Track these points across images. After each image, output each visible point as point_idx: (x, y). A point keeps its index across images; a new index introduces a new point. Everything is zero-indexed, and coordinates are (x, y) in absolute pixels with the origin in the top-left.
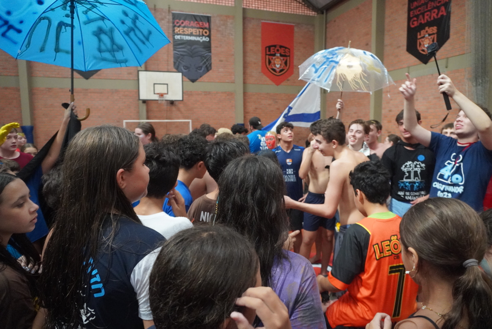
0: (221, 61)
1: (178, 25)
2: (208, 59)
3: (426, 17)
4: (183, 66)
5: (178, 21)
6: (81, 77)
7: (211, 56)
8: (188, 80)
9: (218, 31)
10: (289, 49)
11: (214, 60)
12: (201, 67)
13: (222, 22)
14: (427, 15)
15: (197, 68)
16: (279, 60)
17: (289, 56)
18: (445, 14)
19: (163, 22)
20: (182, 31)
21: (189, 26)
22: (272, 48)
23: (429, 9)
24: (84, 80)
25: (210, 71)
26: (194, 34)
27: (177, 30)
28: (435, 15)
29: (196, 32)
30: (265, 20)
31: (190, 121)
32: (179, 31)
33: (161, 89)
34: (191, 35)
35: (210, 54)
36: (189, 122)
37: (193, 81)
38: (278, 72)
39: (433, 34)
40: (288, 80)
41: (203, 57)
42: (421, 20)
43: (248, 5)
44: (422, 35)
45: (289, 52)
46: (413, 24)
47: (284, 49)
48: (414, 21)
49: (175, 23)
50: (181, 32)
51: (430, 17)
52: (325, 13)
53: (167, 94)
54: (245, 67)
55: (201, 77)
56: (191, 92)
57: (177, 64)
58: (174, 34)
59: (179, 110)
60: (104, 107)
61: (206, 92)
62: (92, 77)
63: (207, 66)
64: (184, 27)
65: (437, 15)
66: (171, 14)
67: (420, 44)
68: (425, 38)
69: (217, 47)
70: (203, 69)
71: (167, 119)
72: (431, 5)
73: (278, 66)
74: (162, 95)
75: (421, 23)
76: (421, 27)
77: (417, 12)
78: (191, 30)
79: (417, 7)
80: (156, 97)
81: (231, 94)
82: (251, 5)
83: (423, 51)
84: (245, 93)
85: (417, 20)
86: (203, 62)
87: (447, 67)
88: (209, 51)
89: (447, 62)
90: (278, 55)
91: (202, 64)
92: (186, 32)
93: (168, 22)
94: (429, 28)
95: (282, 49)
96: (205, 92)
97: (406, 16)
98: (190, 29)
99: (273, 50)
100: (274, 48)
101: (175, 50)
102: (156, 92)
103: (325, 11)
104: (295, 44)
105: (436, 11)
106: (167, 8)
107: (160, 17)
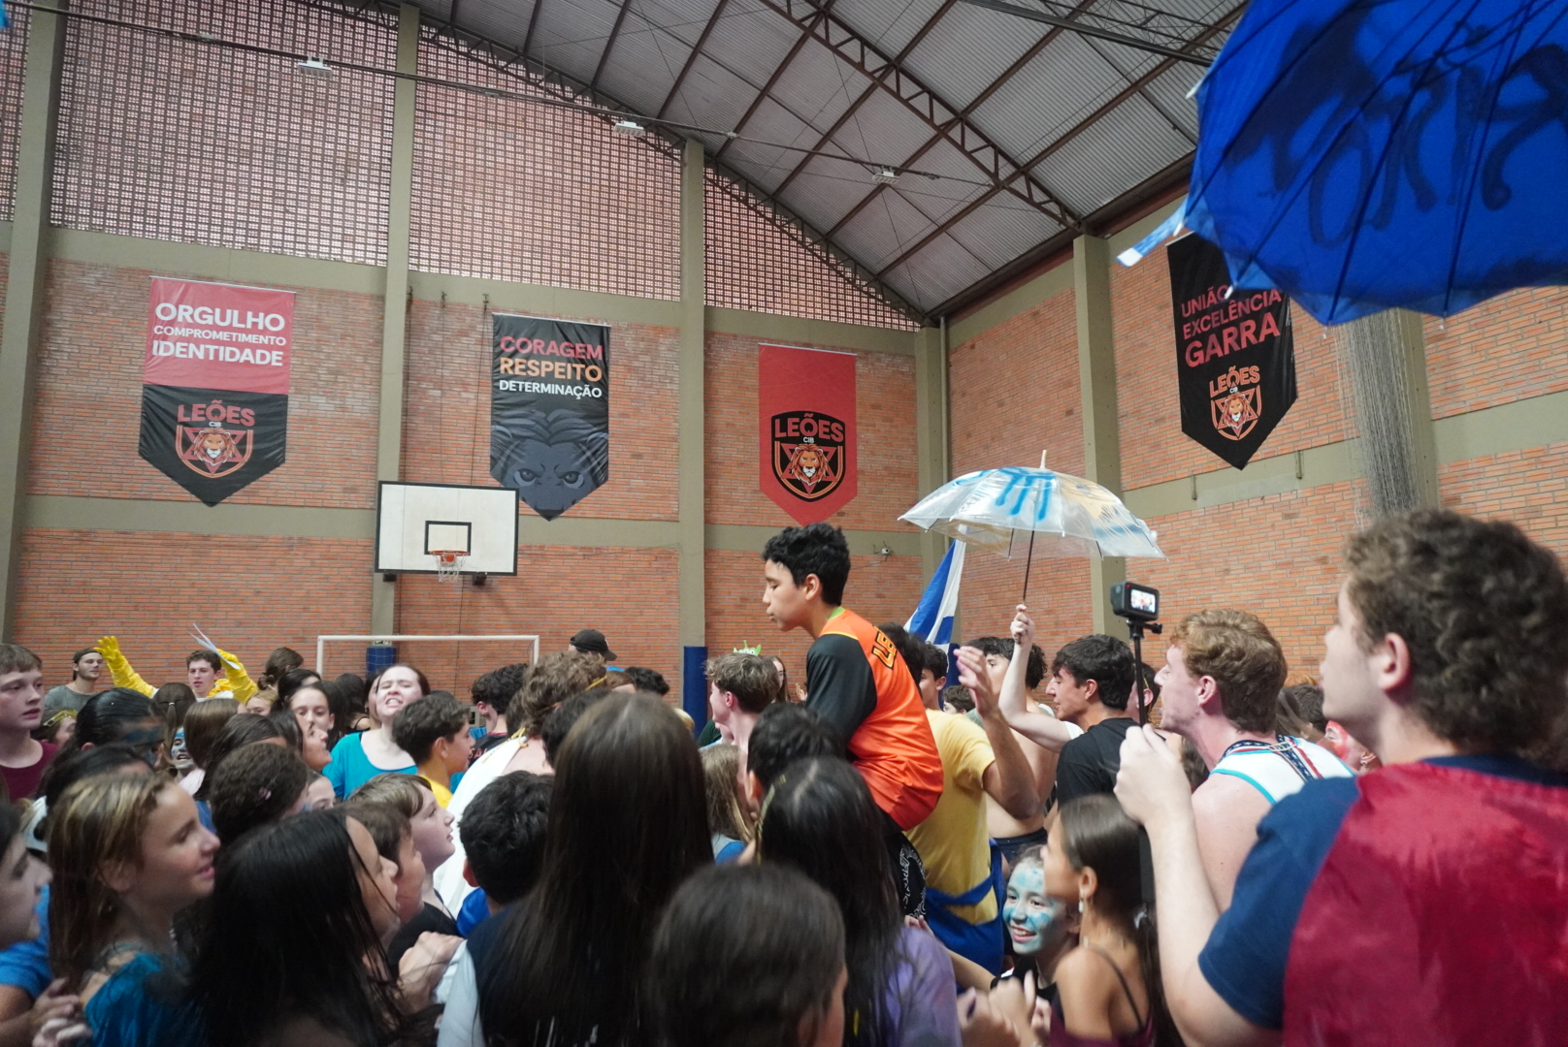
0: (638, 456)
1: (511, 349)
2: (597, 450)
3: (1227, 341)
4: (521, 471)
5: (509, 338)
6: (193, 498)
7: (607, 441)
8: (533, 512)
9: (630, 369)
10: (843, 424)
11: (617, 455)
12: (578, 474)
13: (642, 345)
14: (1230, 335)
15: (563, 477)
16: (812, 454)
17: (843, 444)
18: (1277, 333)
19: (464, 340)
20: (523, 367)
21: (542, 353)
22: (790, 421)
23: (1232, 318)
24: (204, 506)
25: (604, 486)
26: (557, 376)
27: (505, 364)
28: (1250, 334)
29: (563, 370)
30: (770, 341)
31: (536, 638)
32: (513, 367)
33: (447, 539)
34: (549, 378)
35: (603, 435)
36: (532, 641)
37: (549, 515)
38: (810, 490)
39: (1252, 385)
40: (842, 514)
41: (584, 443)
42: (1213, 347)
43: (720, 298)
44: (1222, 390)
45: (843, 432)
46: (1194, 359)
47: (828, 423)
48: (1195, 349)
49: (503, 346)
50: (517, 372)
51: (1238, 341)
52: (942, 326)
53: (468, 553)
54: (709, 475)
55: (574, 503)
56: (542, 547)
57: (501, 464)
58: (496, 375)
59: (500, 603)
60: (258, 593)
61: (591, 548)
62: (226, 500)
63: (593, 470)
64: (527, 357)
65: (1257, 334)
66: (490, 320)
67: (1219, 414)
68: (1230, 397)
69: (624, 415)
70: (581, 478)
71: (459, 633)
72: (1236, 308)
73: (810, 473)
74: (449, 557)
75: (1214, 357)
76: (1217, 366)
77: (1200, 327)
78: (547, 366)
79: (1199, 314)
80: (431, 563)
81: (666, 556)
82: (727, 299)
83: (1229, 430)
84: (709, 553)
85: (1204, 348)
86: (584, 458)
87: (1300, 478)
88: (602, 427)
89: (1300, 462)
90: (811, 440)
91: (578, 463)
92: (534, 371)
93: (481, 342)
94: (1237, 369)
95: (822, 422)
96: (583, 548)
97: (1171, 335)
98: (544, 363)
99: (796, 427)
100: (797, 420)
101: (499, 424)
102: (431, 548)
103: (942, 320)
104: (859, 411)
105: (1252, 323)
106: (482, 305)
107: (457, 326)
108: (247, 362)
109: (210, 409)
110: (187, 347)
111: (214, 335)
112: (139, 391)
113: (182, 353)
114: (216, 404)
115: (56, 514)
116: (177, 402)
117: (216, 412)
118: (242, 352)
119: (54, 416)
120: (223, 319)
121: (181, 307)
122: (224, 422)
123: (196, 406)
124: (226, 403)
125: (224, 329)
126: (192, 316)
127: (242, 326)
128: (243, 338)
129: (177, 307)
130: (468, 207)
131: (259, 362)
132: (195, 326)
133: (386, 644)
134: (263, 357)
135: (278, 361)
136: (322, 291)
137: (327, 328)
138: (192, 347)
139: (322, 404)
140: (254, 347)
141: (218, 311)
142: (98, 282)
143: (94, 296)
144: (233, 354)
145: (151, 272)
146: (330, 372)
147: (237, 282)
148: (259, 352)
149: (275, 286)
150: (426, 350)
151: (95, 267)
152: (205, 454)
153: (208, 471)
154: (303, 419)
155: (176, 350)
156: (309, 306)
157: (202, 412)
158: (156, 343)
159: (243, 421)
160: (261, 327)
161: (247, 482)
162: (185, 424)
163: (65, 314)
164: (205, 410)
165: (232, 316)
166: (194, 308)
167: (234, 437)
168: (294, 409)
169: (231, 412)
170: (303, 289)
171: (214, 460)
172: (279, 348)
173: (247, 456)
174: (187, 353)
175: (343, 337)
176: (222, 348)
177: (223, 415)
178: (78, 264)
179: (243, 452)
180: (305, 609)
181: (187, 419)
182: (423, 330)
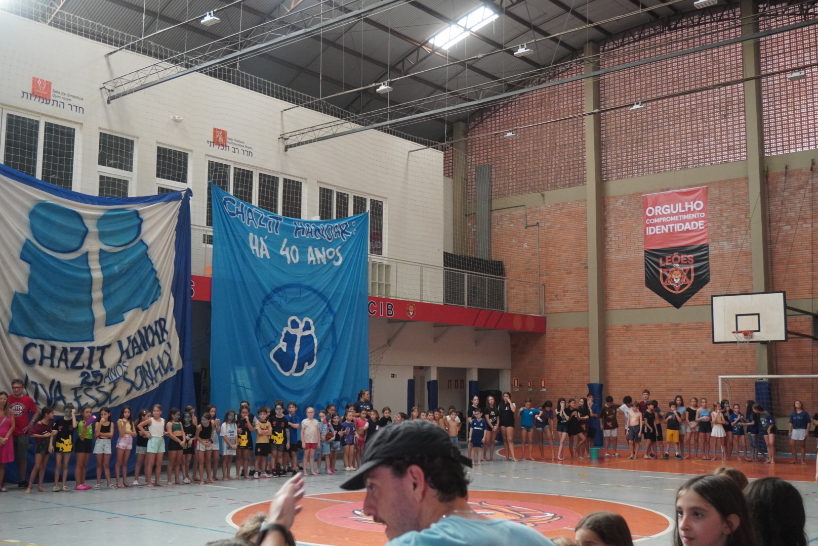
6: (670, 305)
19: (802, 191)
24: (675, 308)
33: (747, 324)
53: (759, 331)
60: (703, 352)
62: (684, 305)
102: (739, 330)
106: (809, 165)
107: (796, 184)
108: (688, 230)
109: (674, 257)
110: (661, 228)
111: (672, 219)
112: (643, 254)
113: (659, 231)
114: (676, 255)
115: (617, 319)
116: (658, 257)
117: (676, 259)
118: (685, 225)
119: (612, 271)
120: (675, 209)
121: (656, 207)
122: (680, 263)
123: (667, 257)
124: (681, 253)
125: (675, 214)
126: (661, 211)
127: (684, 211)
128: (685, 217)
129: (654, 208)
130: (797, 107)
131: (693, 229)
132: (664, 216)
133: (764, 380)
134: (695, 225)
135: (702, 226)
136: (720, 182)
137: (724, 202)
138: (663, 227)
139: (726, 246)
140: (690, 221)
141: (672, 205)
142: (622, 204)
143: (621, 211)
144: (681, 227)
145: (642, 193)
146: (728, 227)
147: (679, 188)
148: (693, 223)
149: (697, 185)
150: (779, 203)
151: (621, 196)
152: (673, 282)
153: (675, 290)
154: (716, 256)
155: (656, 230)
156: (714, 192)
157: (670, 260)
158: (647, 228)
159: (688, 261)
160: (692, 210)
161: (693, 294)
162: (663, 268)
163: (612, 223)
164: (671, 258)
165: (679, 206)
166: (662, 207)
167: (685, 270)
168: (712, 251)
169: (683, 257)
170: (711, 183)
171: (677, 284)
172: (703, 219)
173: (692, 280)
174: (661, 231)
175: (733, 205)
176: (676, 225)
177: (679, 260)
178: (614, 197)
179: (690, 278)
180: (726, 361)
181: (664, 265)
182: (777, 191)
